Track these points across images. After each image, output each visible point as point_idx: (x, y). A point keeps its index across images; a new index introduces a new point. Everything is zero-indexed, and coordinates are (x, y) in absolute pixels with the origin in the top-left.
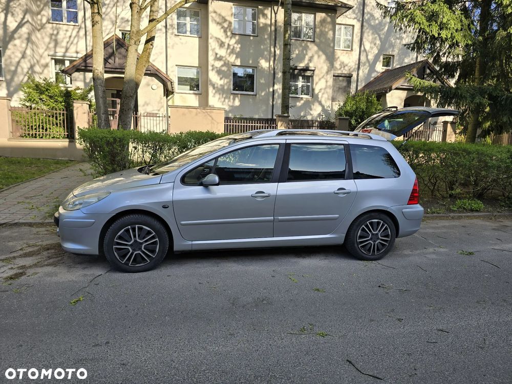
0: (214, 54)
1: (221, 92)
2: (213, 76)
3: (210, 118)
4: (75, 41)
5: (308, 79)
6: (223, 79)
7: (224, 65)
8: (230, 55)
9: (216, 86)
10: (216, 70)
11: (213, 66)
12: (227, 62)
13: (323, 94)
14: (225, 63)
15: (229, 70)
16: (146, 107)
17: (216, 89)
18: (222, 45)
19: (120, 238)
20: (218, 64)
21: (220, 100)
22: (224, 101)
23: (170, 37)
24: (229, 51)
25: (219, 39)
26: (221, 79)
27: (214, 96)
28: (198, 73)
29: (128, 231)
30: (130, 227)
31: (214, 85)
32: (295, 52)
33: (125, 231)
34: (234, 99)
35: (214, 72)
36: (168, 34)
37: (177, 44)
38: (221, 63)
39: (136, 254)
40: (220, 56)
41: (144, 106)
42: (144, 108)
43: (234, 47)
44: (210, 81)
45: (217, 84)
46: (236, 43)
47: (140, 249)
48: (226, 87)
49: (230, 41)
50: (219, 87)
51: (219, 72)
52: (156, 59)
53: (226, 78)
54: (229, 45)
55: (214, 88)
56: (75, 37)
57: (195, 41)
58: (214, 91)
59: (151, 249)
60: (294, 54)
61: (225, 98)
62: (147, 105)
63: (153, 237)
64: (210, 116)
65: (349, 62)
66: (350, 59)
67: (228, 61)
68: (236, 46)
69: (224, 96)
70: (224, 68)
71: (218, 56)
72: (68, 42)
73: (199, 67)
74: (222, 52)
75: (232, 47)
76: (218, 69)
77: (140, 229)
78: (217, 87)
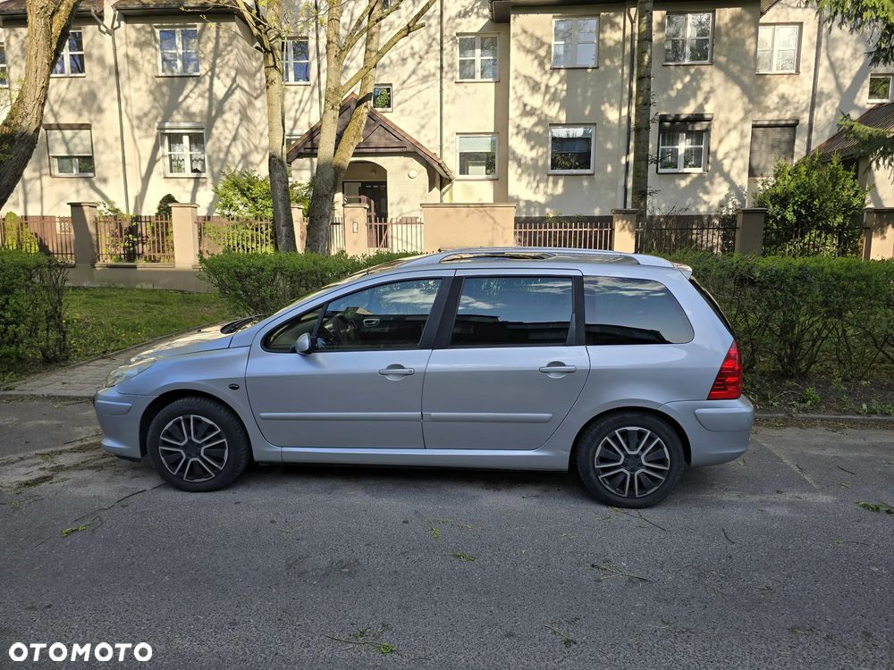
0: (521, 106)
1: (531, 171)
2: (518, 144)
3: (491, 221)
4: (307, 109)
5: (700, 136)
6: (537, 147)
7: (539, 123)
8: (550, 104)
9: (523, 161)
10: (523, 133)
11: (518, 126)
12: (543, 117)
13: (734, 159)
14: (540, 120)
15: (546, 131)
16: (401, 206)
17: (523, 167)
18: (535, 87)
19: (168, 434)
20: (528, 123)
21: (529, 186)
22: (538, 187)
23: (448, 86)
24: (547, 97)
25: (531, 78)
26: (532, 148)
27: (519, 179)
28: (493, 143)
29: (178, 423)
30: (181, 418)
31: (520, 160)
32: (675, 87)
33: (175, 423)
34: (555, 183)
35: (520, 136)
36: (444, 80)
37: (460, 96)
38: (533, 120)
39: (192, 462)
40: (532, 108)
41: (398, 203)
42: (399, 207)
43: (556, 89)
44: (514, 153)
45: (526, 158)
46: (560, 82)
47: (198, 455)
48: (540, 163)
49: (549, 79)
50: (530, 162)
51: (530, 136)
52: (427, 123)
53: (541, 146)
54: (547, 87)
55: (520, 165)
56: (307, 102)
57: (488, 89)
58: (520, 171)
59: (215, 455)
60: (672, 89)
61: (539, 182)
62: (404, 201)
63: (218, 437)
64: (493, 218)
65: (795, 95)
66: (797, 87)
67: (546, 115)
68: (560, 87)
69: (538, 178)
70: (539, 129)
71: (528, 108)
72: (297, 111)
73: (496, 133)
74: (536, 101)
75: (552, 90)
76: (527, 131)
77: (197, 421)
78: (525, 163)
